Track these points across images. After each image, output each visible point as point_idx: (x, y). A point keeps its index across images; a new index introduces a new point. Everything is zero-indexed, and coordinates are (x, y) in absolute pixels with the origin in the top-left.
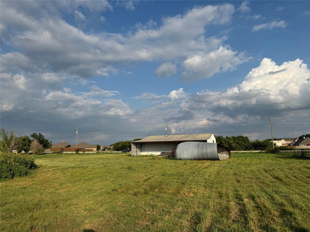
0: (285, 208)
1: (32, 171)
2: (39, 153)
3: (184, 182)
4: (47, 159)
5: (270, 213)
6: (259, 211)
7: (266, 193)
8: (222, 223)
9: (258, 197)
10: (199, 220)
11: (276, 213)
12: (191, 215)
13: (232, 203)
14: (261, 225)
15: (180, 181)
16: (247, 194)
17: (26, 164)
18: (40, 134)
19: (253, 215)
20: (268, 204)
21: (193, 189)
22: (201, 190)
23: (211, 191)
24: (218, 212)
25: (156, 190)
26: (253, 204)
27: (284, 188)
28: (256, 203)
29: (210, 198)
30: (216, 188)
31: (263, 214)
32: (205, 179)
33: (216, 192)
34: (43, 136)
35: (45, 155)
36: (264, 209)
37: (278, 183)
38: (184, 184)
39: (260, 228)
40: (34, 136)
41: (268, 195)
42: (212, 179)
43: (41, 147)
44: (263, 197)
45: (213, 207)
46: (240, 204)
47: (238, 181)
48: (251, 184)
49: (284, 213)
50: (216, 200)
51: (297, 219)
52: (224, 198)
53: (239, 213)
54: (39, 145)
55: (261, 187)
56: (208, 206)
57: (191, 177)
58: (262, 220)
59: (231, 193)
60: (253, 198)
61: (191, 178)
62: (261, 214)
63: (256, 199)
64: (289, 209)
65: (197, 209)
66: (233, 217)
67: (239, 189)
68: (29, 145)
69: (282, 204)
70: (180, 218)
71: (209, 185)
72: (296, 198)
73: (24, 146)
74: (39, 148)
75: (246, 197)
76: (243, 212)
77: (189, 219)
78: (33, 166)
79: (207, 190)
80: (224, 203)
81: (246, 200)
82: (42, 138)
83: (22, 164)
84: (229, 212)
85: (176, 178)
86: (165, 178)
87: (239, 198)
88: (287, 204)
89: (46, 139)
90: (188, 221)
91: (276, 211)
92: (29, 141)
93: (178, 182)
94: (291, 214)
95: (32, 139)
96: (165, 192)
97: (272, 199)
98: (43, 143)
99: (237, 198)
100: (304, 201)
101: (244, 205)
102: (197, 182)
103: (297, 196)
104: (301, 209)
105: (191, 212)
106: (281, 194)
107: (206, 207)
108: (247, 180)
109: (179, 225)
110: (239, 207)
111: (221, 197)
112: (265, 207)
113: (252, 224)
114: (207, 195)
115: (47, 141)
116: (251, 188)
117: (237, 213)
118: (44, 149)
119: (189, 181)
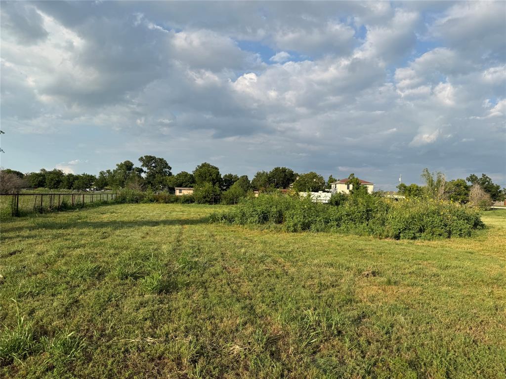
1: (478, 232)
4: (500, 217)
17: (467, 219)
18: (484, 175)
34: (490, 179)
35: (496, 211)
40: (473, 179)
43: (487, 197)
54: (483, 194)
68: (466, 194)
73: (459, 195)
74: (483, 199)
78: (478, 224)
82: (487, 183)
83: (461, 219)
89: (495, 185)
92: (465, 187)
95: (469, 184)
98: (490, 191)
115: (498, 187)
118: (492, 202)
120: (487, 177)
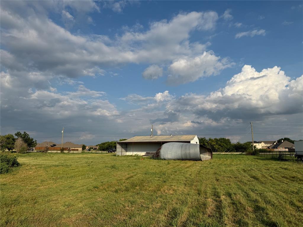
0: (259, 205)
1: (14, 169)
2: (23, 152)
3: (165, 180)
4: (31, 157)
5: (245, 209)
6: (235, 207)
7: (243, 190)
8: (198, 217)
9: (235, 194)
10: (176, 215)
11: (250, 209)
12: (169, 210)
13: (209, 199)
14: (235, 220)
15: (161, 179)
16: (225, 191)
17: (8, 161)
18: (25, 133)
19: (228, 211)
20: (243, 201)
21: (173, 187)
22: (181, 188)
23: (190, 189)
24: (195, 208)
25: (138, 188)
26: (229, 200)
27: (260, 186)
28: (232, 200)
29: (189, 195)
30: (196, 186)
31: (238, 210)
32: (186, 178)
33: (195, 190)
34: (28, 135)
35: (29, 154)
36: (239, 205)
37: (255, 182)
38: (165, 182)
39: (234, 222)
40: (18, 134)
41: (244, 193)
42: (192, 178)
43: (25, 145)
44: (239, 194)
45: (190, 204)
46: (216, 201)
47: (217, 180)
48: (229, 183)
49: (257, 209)
50: (195, 197)
51: (269, 214)
52: (203, 195)
53: (215, 209)
54: (23, 144)
55: (238, 185)
56: (186, 202)
57: (173, 175)
58: (236, 215)
59: (209, 191)
60: (230, 195)
61: (172, 177)
62: (236, 210)
63: (232, 196)
64: (263, 205)
65: (175, 205)
66: (209, 212)
67: (217, 187)
68: (13, 144)
69: (256, 201)
70: (158, 213)
71: (189, 183)
72: (270, 195)
73: (8, 144)
74: (23, 146)
75: (224, 195)
76: (219, 207)
77: (166, 214)
78: (15, 164)
79: (186, 188)
80: (202, 199)
81: (223, 197)
82: (26, 137)
83: (4, 161)
84: (205, 208)
85: (158, 176)
86: (147, 176)
87: (216, 195)
88: (260, 200)
89: (31, 138)
90: (165, 216)
91: (250, 207)
92: (13, 139)
93: (159, 180)
94: (263, 209)
95: (16, 137)
96: (146, 190)
97: (248, 196)
98: (27, 142)
99: (215, 195)
100: (278, 199)
101: (221, 201)
102: (178, 180)
103: (271, 194)
104: (274, 205)
105: (169, 207)
106: (256, 192)
107: (184, 203)
108: (226, 179)
109: (156, 220)
110: (216, 203)
111: (199, 194)
112: (241, 203)
113: (226, 218)
114: (186, 191)
115: (32, 139)
116: (229, 186)
117: (213, 209)
118: (28, 148)
119: (170, 180)
120: (26, 134)
